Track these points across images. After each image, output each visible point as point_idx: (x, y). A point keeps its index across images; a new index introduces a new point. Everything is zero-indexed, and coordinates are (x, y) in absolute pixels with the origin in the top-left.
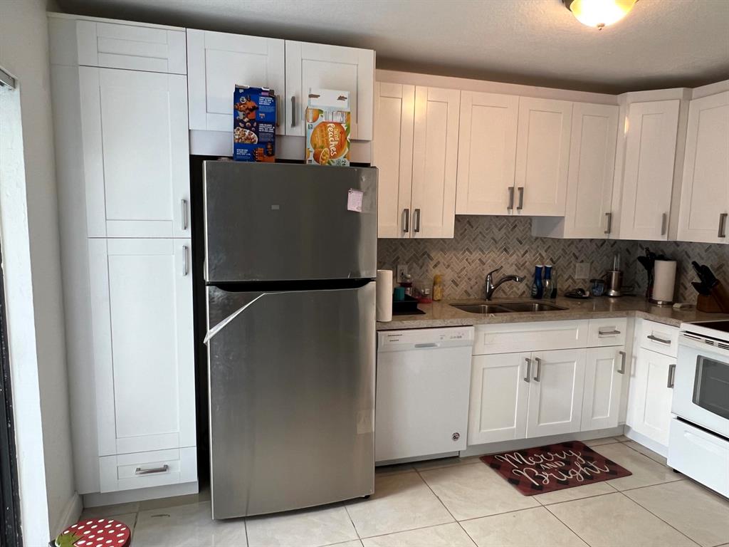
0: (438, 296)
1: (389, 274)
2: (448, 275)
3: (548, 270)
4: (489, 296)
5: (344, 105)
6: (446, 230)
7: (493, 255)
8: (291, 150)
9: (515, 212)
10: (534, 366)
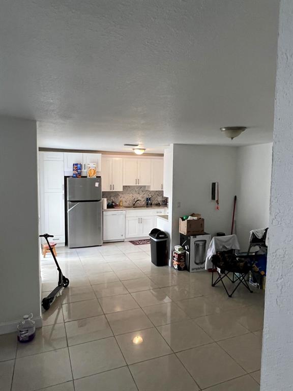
0: (121, 205)
1: (105, 199)
2: (124, 200)
3: (150, 198)
4: (134, 205)
5: (95, 166)
6: (121, 190)
7: (136, 195)
8: (83, 175)
9: (137, 185)
10: (140, 220)
